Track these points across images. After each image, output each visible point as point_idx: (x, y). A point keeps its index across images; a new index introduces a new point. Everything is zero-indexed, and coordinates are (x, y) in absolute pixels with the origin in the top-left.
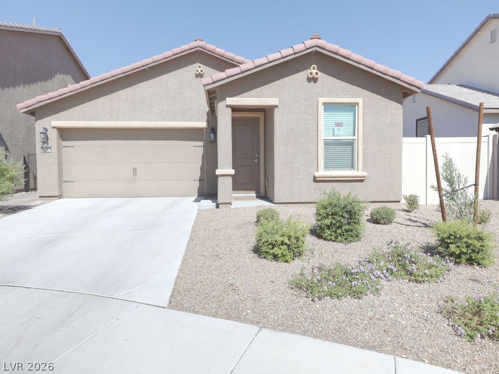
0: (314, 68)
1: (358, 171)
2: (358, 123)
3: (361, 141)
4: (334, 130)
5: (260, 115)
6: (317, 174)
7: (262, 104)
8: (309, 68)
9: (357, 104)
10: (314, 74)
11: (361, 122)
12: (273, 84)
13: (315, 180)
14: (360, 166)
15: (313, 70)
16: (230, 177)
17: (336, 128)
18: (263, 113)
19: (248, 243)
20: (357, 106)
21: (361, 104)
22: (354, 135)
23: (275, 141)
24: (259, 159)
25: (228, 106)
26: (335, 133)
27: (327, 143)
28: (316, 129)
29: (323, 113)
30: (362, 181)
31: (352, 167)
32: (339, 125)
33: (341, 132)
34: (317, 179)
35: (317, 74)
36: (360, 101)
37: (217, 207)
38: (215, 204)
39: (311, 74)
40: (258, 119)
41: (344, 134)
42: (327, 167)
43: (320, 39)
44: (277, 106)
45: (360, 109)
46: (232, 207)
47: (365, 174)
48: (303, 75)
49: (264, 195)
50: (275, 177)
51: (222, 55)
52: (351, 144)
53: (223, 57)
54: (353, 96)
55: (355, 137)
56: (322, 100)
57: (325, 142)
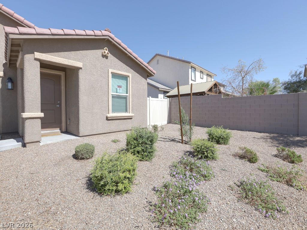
0: (106, 50)
1: (129, 113)
2: (129, 87)
3: (131, 97)
4: (117, 89)
5: (62, 74)
6: (109, 115)
7: (70, 64)
8: (103, 49)
9: (129, 76)
10: (106, 53)
11: (130, 87)
12: (78, 52)
13: (108, 119)
14: (131, 110)
15: (106, 51)
16: (39, 119)
17: (118, 89)
18: (64, 72)
19: (78, 180)
20: (128, 78)
21: (130, 77)
22: (127, 93)
23: (80, 92)
24: (60, 104)
25: (36, 59)
26: (118, 91)
27: (113, 97)
28: (107, 88)
29: (111, 79)
30: (131, 118)
31: (126, 111)
32: (120, 87)
33: (121, 91)
34: (109, 118)
35: (108, 53)
36: (130, 75)
37: (24, 145)
38: (20, 143)
39: (105, 52)
40: (59, 77)
41: (122, 92)
42: (114, 111)
43: (110, 32)
44: (81, 68)
45: (130, 80)
46: (41, 144)
47: (133, 115)
48: (99, 52)
49: (65, 131)
50: (80, 118)
51: (22, 21)
52: (125, 98)
53: (22, 23)
54: (126, 71)
55: (128, 95)
56: (111, 71)
57: (112, 96)
